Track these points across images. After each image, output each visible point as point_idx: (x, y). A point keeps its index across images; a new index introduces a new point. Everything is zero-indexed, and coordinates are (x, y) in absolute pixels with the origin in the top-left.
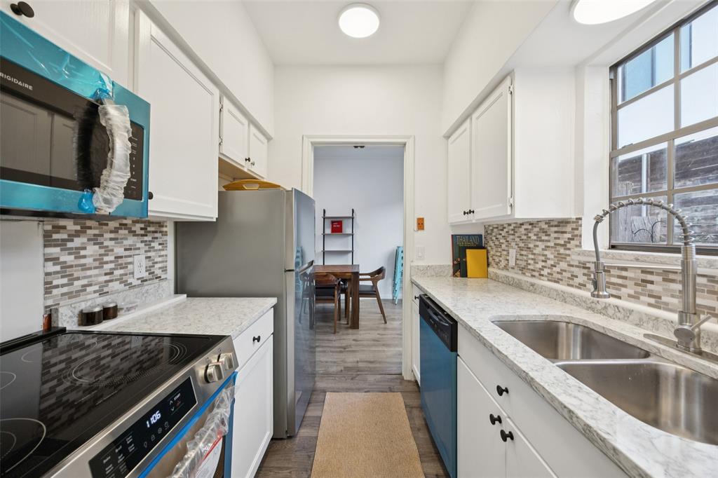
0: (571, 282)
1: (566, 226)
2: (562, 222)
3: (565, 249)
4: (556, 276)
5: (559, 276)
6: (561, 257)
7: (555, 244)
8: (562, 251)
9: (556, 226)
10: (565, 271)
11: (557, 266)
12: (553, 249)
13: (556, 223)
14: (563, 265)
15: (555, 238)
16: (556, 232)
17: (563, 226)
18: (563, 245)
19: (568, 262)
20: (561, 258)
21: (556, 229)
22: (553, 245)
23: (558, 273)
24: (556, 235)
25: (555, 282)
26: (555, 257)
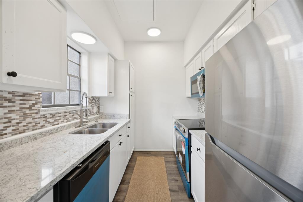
0: (36, 127)
1: (31, 97)
2: (27, 94)
3: (30, 110)
4: (21, 129)
5: (25, 128)
6: (26, 116)
7: (20, 108)
8: (28, 111)
9: (21, 96)
10: (31, 123)
11: (23, 122)
12: (19, 112)
13: (22, 94)
14: (29, 120)
15: (20, 104)
16: (21, 100)
17: (28, 96)
18: (30, 108)
19: (33, 117)
20: (27, 116)
21: (21, 98)
22: (18, 109)
23: (24, 126)
24: (22, 102)
25: (20, 133)
26: (20, 117)
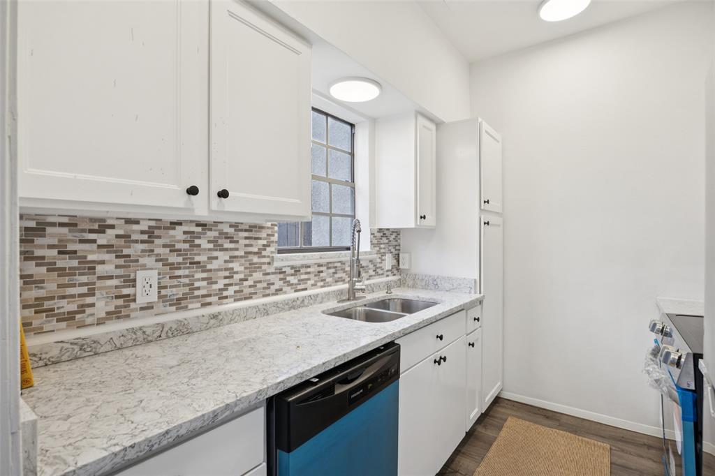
0: (267, 292)
1: (260, 232)
2: (255, 227)
3: (259, 257)
4: (247, 291)
5: (252, 290)
6: (253, 267)
7: (245, 253)
8: (256, 259)
9: (246, 231)
10: (260, 282)
11: (249, 278)
12: (243, 260)
13: (247, 228)
14: (257, 276)
15: (246, 246)
16: (246, 238)
17: (256, 231)
18: (258, 254)
19: (263, 271)
20: (255, 268)
21: (246, 234)
22: (243, 254)
23: (250, 286)
24: (247, 242)
25: (246, 298)
26: (246, 268)
